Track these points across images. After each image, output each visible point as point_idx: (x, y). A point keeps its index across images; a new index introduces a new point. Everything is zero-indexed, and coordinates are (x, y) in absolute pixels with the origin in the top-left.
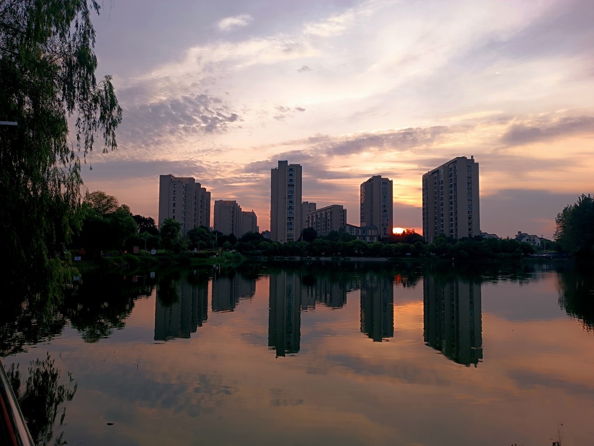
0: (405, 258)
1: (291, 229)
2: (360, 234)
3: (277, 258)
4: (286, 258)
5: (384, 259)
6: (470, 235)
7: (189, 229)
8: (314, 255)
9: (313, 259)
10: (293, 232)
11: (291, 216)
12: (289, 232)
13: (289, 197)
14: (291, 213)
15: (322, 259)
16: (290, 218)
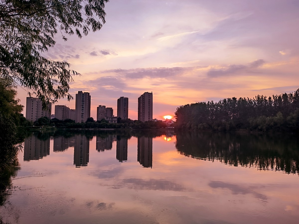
0: (120, 129)
1: (83, 118)
2: (110, 120)
3: (72, 129)
4: (76, 129)
5: (113, 129)
6: (149, 120)
7: (39, 118)
8: (87, 128)
9: (87, 129)
10: (84, 119)
11: (83, 113)
12: (82, 119)
13: (82, 105)
14: (83, 112)
15: (90, 129)
16: (83, 114)
